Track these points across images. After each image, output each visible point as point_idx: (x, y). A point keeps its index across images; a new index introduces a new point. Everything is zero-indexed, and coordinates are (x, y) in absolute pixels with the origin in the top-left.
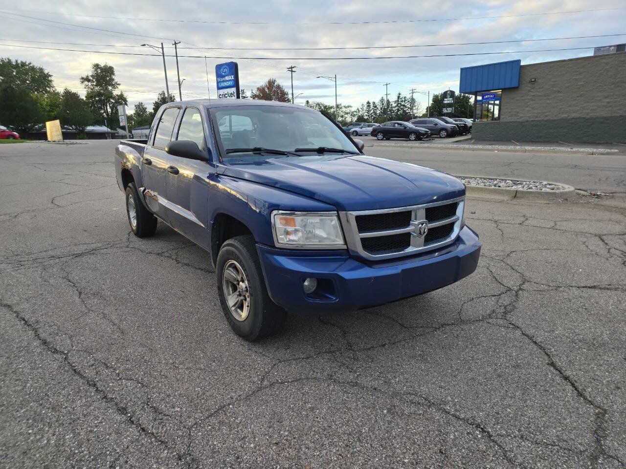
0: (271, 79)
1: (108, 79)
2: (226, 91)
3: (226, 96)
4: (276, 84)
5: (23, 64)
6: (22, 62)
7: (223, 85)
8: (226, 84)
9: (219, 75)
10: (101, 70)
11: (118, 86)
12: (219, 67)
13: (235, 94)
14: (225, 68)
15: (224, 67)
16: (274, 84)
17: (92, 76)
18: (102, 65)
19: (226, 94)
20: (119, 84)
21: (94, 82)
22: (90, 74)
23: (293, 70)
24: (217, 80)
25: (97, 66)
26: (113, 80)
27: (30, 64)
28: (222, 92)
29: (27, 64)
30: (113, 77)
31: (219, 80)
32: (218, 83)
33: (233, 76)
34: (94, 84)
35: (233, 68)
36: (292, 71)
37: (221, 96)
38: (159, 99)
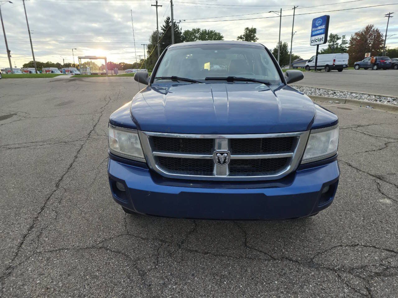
0: (370, 25)
1: (252, 36)
2: (317, 37)
3: (317, 41)
4: (373, 28)
5: (211, 32)
6: (211, 31)
7: (315, 33)
8: (318, 32)
9: (314, 26)
10: (249, 31)
11: (257, 40)
12: (315, 20)
13: (324, 39)
14: (320, 20)
15: (318, 20)
16: (371, 28)
17: (244, 35)
18: (250, 28)
19: (317, 39)
20: (258, 39)
21: (244, 39)
22: (243, 34)
23: (391, 15)
24: (312, 29)
25: (247, 29)
26: (255, 36)
27: (214, 31)
28: (314, 38)
29: (213, 31)
30: (255, 34)
31: (313, 29)
32: (312, 31)
33: (324, 26)
34: (244, 40)
35: (326, 20)
36: (389, 17)
37: (312, 41)
38: (277, 46)
